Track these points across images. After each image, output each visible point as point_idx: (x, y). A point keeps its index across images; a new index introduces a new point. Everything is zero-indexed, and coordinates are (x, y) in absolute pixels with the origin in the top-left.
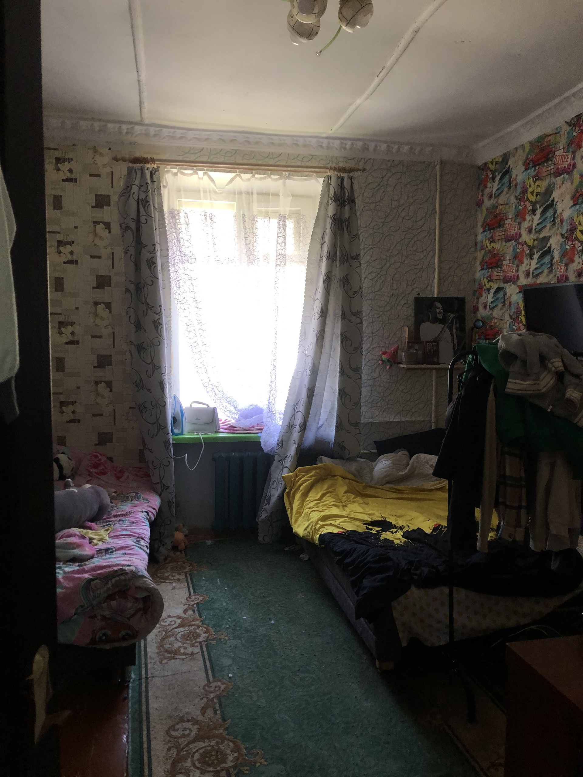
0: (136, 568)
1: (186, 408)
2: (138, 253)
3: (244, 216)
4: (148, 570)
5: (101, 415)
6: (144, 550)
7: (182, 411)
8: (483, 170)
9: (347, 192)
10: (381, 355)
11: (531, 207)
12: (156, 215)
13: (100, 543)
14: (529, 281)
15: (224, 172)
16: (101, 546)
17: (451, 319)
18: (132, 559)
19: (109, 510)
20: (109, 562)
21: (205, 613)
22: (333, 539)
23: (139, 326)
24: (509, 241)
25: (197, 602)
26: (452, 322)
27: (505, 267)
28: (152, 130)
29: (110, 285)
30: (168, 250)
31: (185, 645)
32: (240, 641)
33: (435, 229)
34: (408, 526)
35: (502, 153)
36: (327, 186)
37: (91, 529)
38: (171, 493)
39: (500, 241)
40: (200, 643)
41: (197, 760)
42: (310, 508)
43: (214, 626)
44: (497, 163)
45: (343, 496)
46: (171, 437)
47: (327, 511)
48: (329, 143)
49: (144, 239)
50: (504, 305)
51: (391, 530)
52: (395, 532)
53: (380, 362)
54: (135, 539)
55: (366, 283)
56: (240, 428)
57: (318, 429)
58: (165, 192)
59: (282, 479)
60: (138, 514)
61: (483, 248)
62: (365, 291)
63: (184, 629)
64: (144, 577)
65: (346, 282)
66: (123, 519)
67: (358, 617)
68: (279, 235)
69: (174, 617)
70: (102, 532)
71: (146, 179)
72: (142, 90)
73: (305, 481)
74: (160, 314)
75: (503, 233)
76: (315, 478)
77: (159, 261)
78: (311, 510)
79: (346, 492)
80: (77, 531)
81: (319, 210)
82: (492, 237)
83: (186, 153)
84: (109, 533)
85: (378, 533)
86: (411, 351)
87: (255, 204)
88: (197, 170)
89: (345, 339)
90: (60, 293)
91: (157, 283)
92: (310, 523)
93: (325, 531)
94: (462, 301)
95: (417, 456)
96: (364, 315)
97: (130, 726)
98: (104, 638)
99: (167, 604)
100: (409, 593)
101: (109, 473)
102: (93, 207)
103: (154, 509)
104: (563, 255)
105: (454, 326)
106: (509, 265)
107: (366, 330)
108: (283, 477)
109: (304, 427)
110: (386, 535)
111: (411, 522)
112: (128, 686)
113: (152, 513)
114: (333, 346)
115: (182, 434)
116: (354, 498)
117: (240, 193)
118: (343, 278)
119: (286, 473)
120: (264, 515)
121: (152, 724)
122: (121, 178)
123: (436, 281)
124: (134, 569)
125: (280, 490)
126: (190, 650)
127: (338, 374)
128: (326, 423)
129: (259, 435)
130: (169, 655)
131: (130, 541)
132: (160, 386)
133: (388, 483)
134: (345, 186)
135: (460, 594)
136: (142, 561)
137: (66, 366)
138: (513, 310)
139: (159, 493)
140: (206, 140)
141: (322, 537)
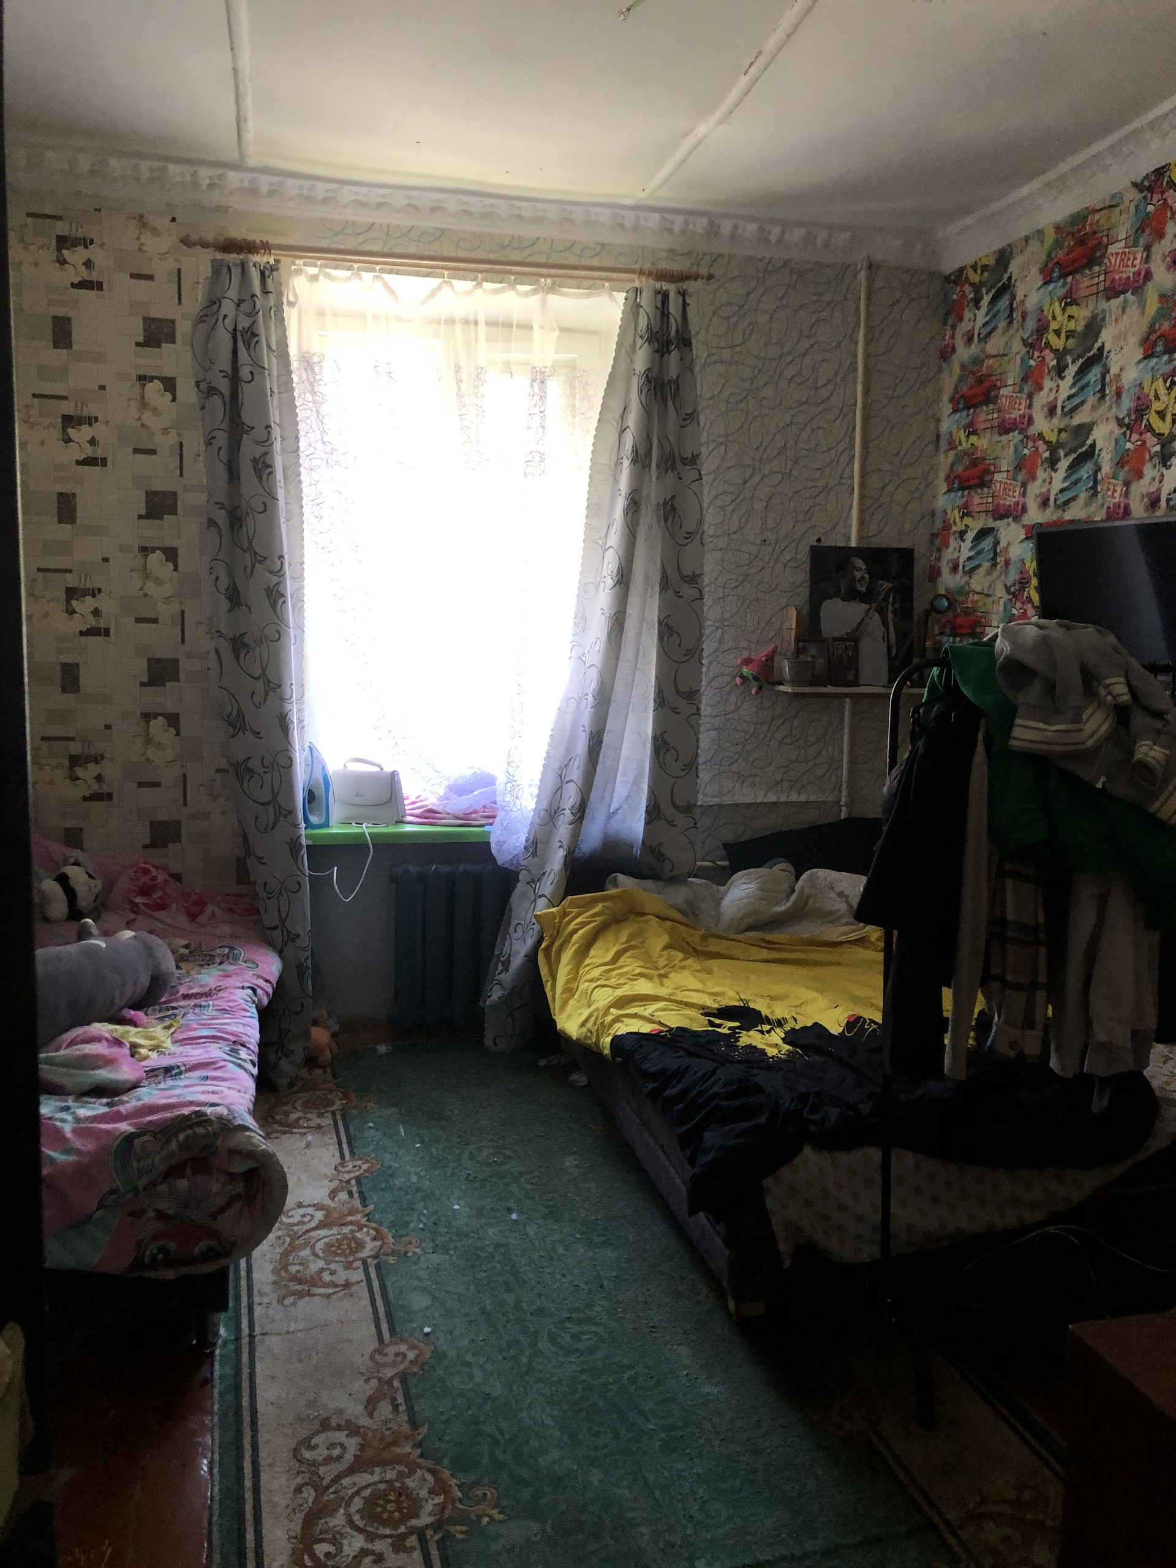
0: (229, 1110)
1: (334, 773)
2: (235, 444)
3: (458, 369)
4: (255, 1113)
5: (157, 784)
6: (245, 1070)
7: (326, 779)
8: (955, 282)
9: (673, 320)
10: (739, 666)
11: (1055, 361)
12: (271, 362)
13: (154, 1055)
14: (1048, 516)
15: (417, 274)
16: (155, 1060)
17: (883, 593)
18: (221, 1088)
19: (173, 984)
20: (170, 1097)
21: (374, 1197)
22: (641, 1046)
23: (235, 598)
24: (1007, 431)
25: (357, 1173)
26: (886, 599)
27: (998, 485)
28: (265, 182)
29: (174, 512)
30: (297, 438)
31: (333, 1266)
32: (447, 1257)
33: (855, 405)
34: (795, 1020)
35: (997, 246)
36: (633, 309)
37: (135, 1024)
38: (304, 949)
39: (988, 433)
40: (364, 1262)
41: (357, 1512)
42: (591, 981)
43: (393, 1225)
44: (985, 268)
45: (660, 956)
46: (303, 832)
47: (627, 987)
48: (637, 218)
49: (247, 416)
50: (994, 565)
51: (759, 1028)
52: (769, 1032)
53: (738, 680)
54: (228, 1045)
55: (711, 516)
56: (449, 814)
57: (610, 816)
58: (291, 316)
59: (534, 921)
60: (235, 994)
61: (952, 446)
62: (709, 530)
63: (331, 1232)
64: (247, 1128)
65: (670, 511)
66: (203, 1004)
67: (692, 1212)
68: (531, 412)
69: (309, 1206)
70: (158, 1031)
71: (251, 286)
72: (241, 90)
73: (583, 925)
74: (282, 573)
75: (995, 415)
76: (603, 917)
77: (279, 462)
78: (595, 985)
79: (666, 948)
80: (104, 1029)
81: (615, 359)
82: (971, 424)
83: (337, 234)
84: (172, 1034)
85: (734, 1034)
86: (802, 658)
87: (482, 345)
88: (359, 269)
89: (667, 631)
90: (69, 526)
91: (275, 507)
92: (593, 1012)
93: (622, 1029)
94: (906, 556)
95: (811, 875)
96: (706, 580)
97: (217, 1441)
98: (160, 1257)
99: (295, 1179)
100: (797, 1161)
101: (174, 906)
102: (138, 344)
103: (267, 981)
104: (1120, 463)
105: (890, 608)
106: (1006, 483)
107: (711, 612)
108: (536, 916)
109: (581, 812)
110: (749, 1036)
111: (798, 1010)
112: (213, 1353)
113: (262, 989)
114: (641, 647)
115: (326, 825)
116: (681, 961)
117: (451, 321)
118: (665, 503)
119: (542, 908)
120: (496, 994)
121: (262, 1437)
122: (198, 283)
123: (855, 512)
124: (226, 1112)
125: (530, 942)
126: (342, 1276)
127: (652, 705)
128: (626, 806)
129: (487, 828)
130: (299, 1287)
131: (216, 1051)
132: (281, 726)
133: (751, 928)
134: (672, 310)
135: (905, 1162)
136: (242, 1094)
137: (82, 681)
138: (1013, 576)
139: (279, 948)
140: (379, 206)
141: (617, 1041)
